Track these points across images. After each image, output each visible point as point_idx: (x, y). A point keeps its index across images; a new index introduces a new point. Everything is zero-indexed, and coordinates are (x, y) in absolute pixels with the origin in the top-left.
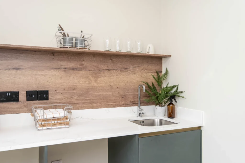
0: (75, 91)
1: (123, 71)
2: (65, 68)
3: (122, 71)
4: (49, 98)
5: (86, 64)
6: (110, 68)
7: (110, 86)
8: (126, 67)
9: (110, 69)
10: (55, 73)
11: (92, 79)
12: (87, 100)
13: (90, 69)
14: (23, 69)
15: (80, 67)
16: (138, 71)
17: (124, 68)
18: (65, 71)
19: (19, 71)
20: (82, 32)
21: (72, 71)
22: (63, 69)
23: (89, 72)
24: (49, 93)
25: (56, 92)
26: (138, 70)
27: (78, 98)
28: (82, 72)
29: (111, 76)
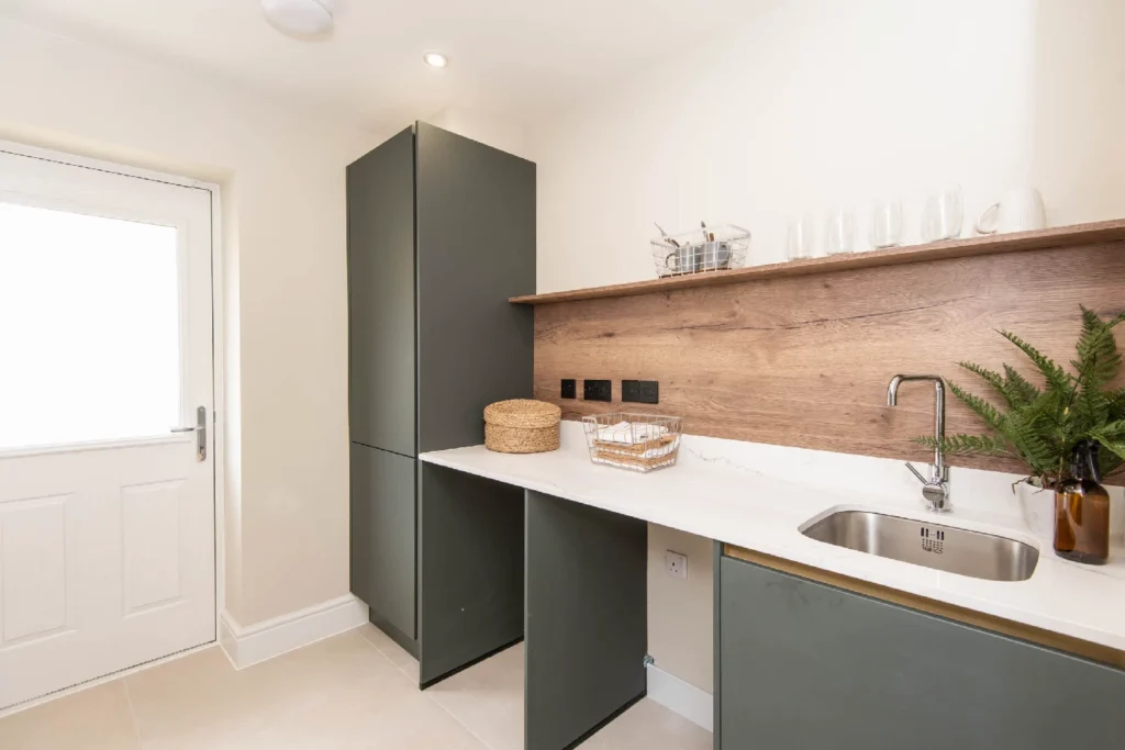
0: (712, 387)
1: (878, 323)
2: (693, 328)
3: (872, 323)
4: (660, 399)
5: (742, 311)
6: (822, 316)
7: (822, 376)
8: (889, 308)
9: (823, 320)
10: (670, 339)
11: (761, 354)
12: (745, 414)
13: (756, 324)
14: (619, 335)
15: (727, 320)
16: (952, 318)
17: (879, 312)
18: (692, 334)
19: (612, 340)
20: (703, 226)
21: (708, 335)
22: (686, 331)
23: (751, 336)
24: (660, 386)
25: (672, 386)
26: (954, 313)
27: (722, 407)
28: (732, 335)
29: (824, 344)
